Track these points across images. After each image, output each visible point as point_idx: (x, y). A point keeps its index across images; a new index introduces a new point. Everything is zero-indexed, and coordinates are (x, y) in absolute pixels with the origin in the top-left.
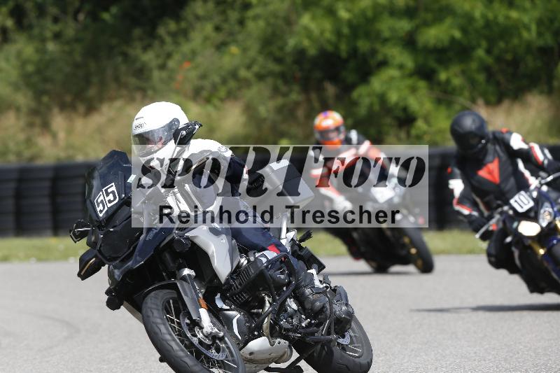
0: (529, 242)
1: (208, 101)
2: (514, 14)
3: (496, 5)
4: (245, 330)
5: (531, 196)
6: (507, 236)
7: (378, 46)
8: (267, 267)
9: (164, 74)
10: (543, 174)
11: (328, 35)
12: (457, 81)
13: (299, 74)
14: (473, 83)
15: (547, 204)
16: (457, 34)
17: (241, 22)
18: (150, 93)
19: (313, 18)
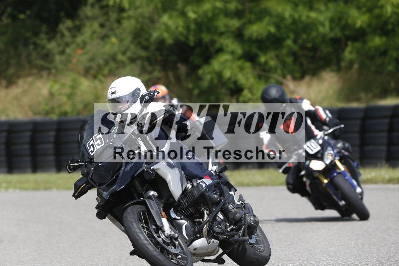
0: (317, 174)
1: (95, 77)
2: (313, 15)
3: (301, 8)
4: (191, 233)
5: (318, 143)
6: (301, 171)
7: (216, 38)
8: (206, 190)
9: (63, 58)
10: (325, 128)
11: (180, 29)
12: (272, 63)
13: (160, 58)
14: (284, 63)
15: (329, 148)
16: (272, 29)
17: (119, 21)
18: (53, 71)
19: (170, 17)
